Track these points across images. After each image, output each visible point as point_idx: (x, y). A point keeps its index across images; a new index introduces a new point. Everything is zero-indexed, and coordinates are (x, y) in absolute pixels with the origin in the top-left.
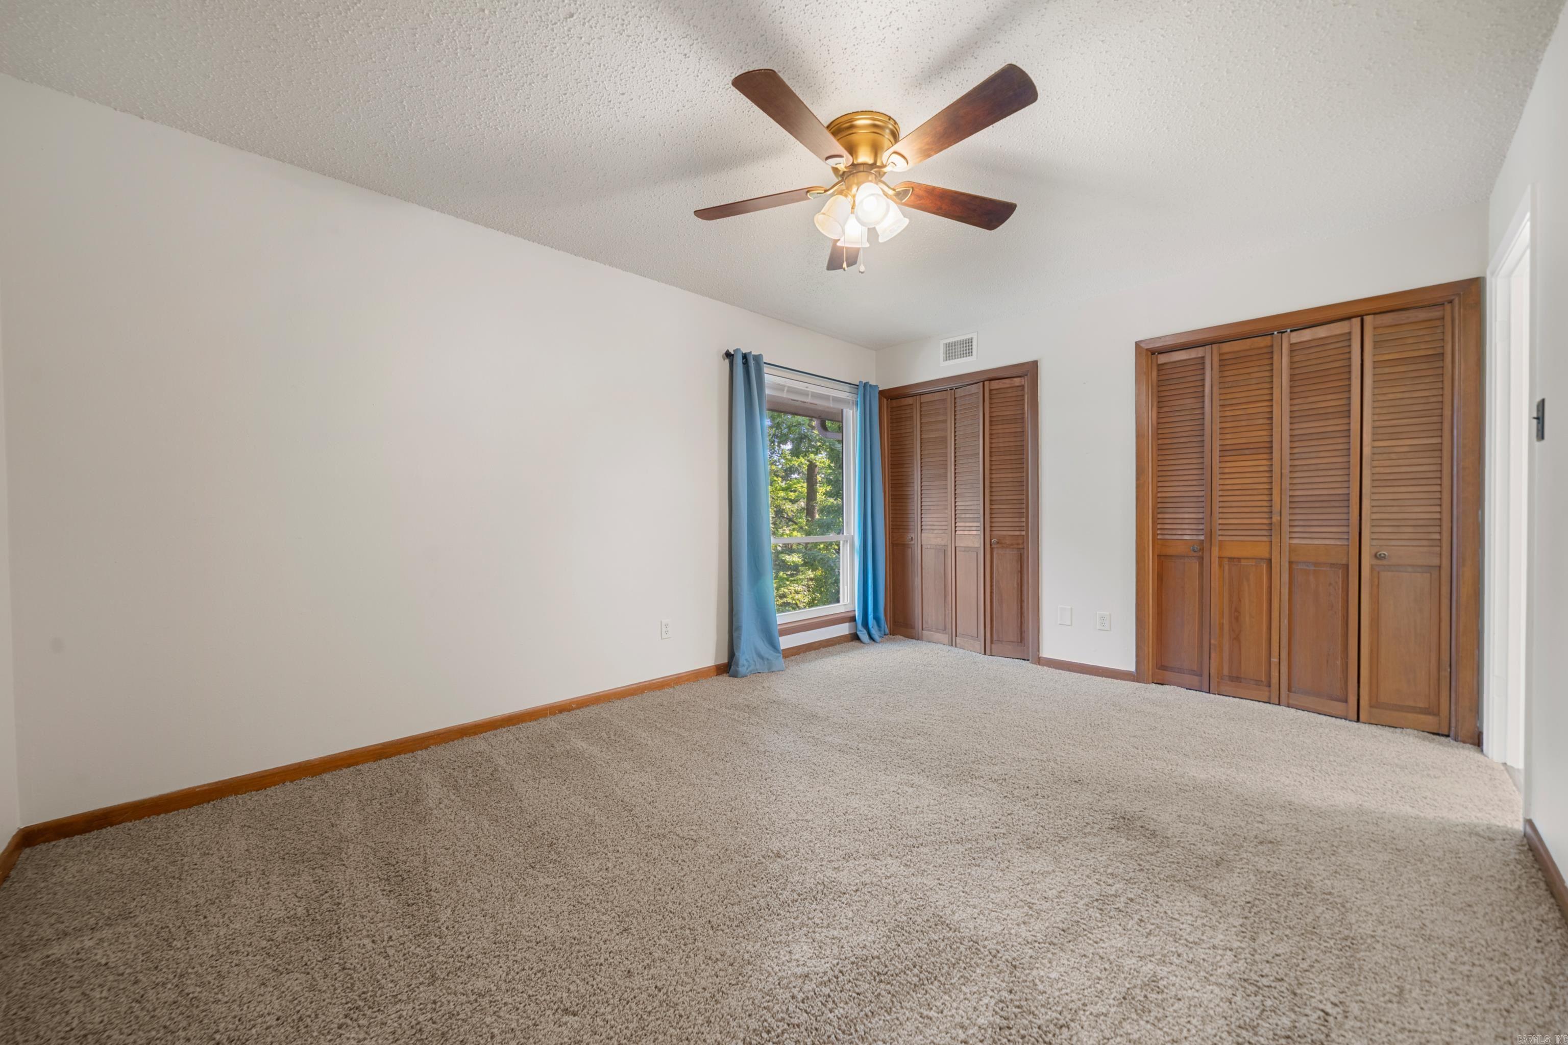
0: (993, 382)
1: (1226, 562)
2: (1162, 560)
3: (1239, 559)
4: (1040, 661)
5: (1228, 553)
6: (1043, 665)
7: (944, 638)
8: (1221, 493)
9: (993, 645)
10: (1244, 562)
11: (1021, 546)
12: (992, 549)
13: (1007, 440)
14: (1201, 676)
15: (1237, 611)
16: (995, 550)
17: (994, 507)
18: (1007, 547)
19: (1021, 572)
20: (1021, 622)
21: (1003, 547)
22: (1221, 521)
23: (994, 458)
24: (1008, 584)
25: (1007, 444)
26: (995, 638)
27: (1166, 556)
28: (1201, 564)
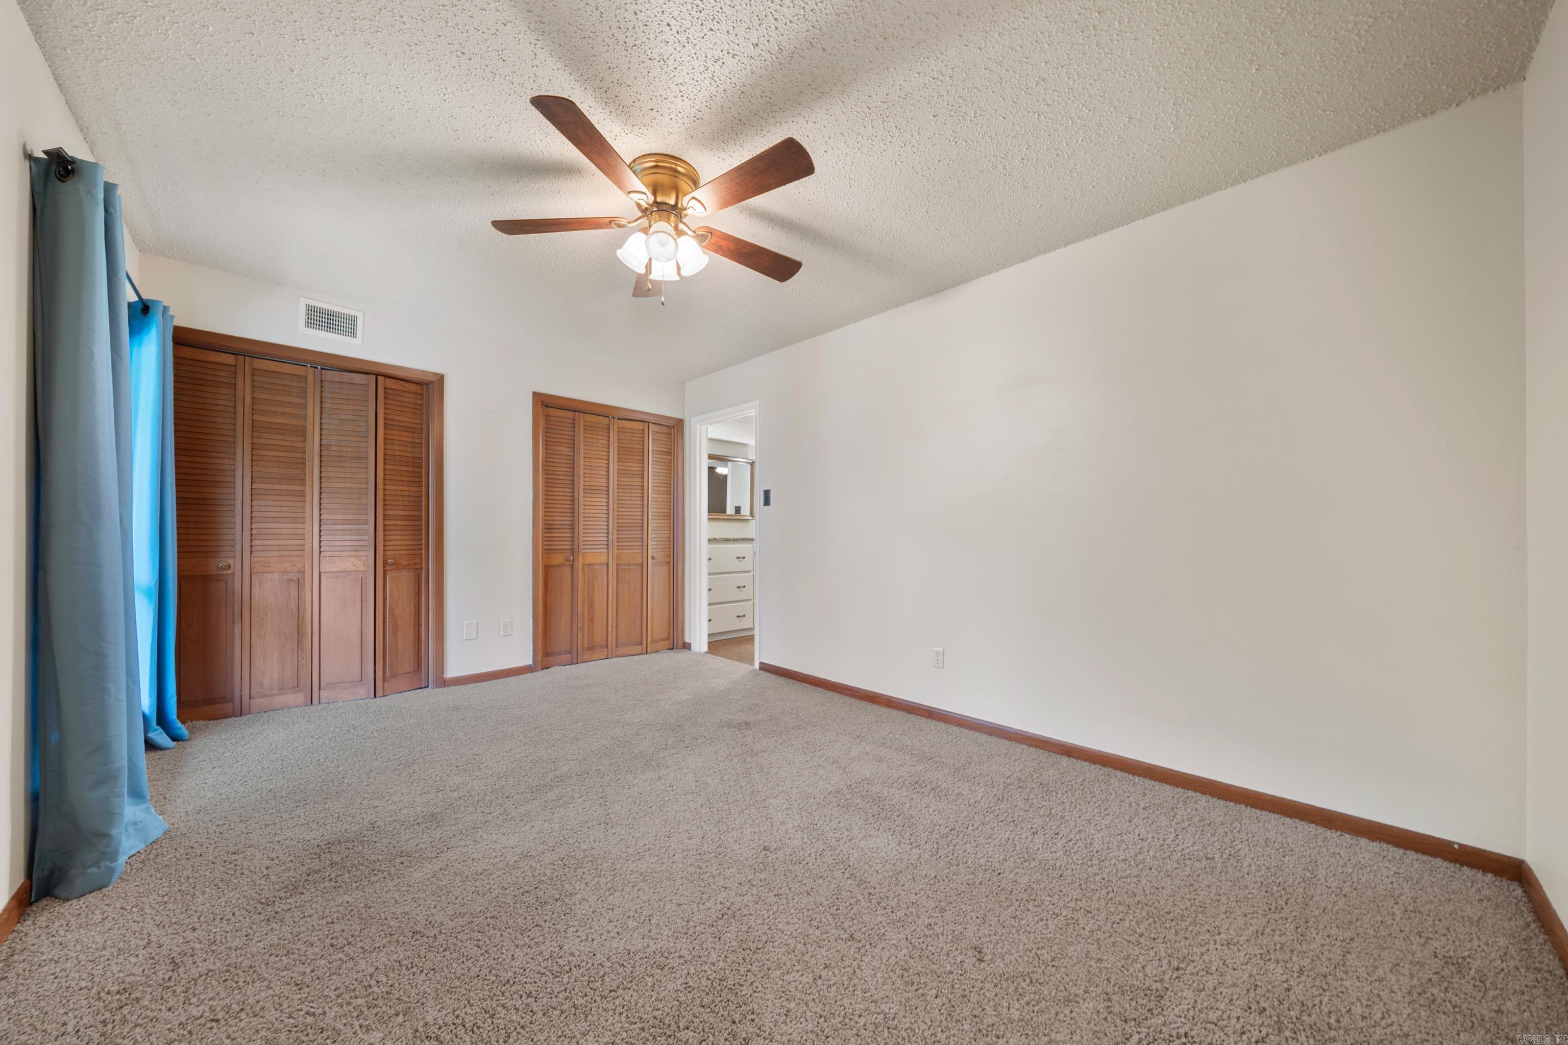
0: (388, 380)
1: (586, 567)
2: (548, 568)
3: (592, 565)
4: (444, 683)
5: (587, 562)
6: (449, 686)
7: (300, 697)
8: (584, 519)
9: (386, 684)
10: (595, 567)
11: (418, 566)
12: (385, 572)
13: (403, 448)
14: (571, 653)
15: (592, 601)
16: (389, 572)
17: (388, 523)
18: (403, 569)
19: (418, 594)
20: (418, 648)
21: (398, 569)
22: (584, 539)
23: (388, 467)
24: (404, 609)
25: (404, 454)
26: (388, 674)
27: (550, 566)
28: (572, 570)
